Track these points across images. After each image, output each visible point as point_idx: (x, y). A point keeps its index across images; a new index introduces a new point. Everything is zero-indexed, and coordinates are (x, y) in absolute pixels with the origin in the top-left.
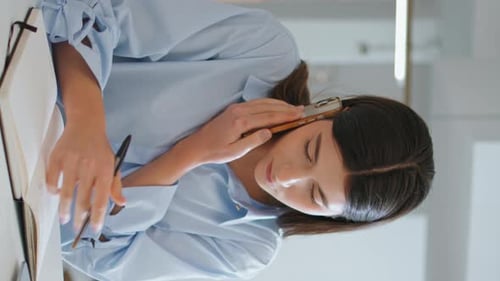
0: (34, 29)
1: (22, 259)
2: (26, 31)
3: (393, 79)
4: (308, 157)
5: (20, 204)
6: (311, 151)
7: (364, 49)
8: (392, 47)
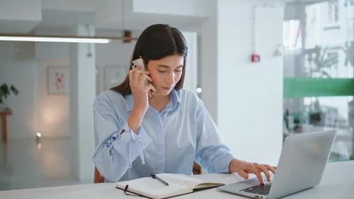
0: (127, 186)
1: (215, 189)
2: (128, 189)
3: (109, 44)
4: (165, 72)
5: (195, 190)
6: (163, 69)
7: (90, 55)
8: (89, 44)
